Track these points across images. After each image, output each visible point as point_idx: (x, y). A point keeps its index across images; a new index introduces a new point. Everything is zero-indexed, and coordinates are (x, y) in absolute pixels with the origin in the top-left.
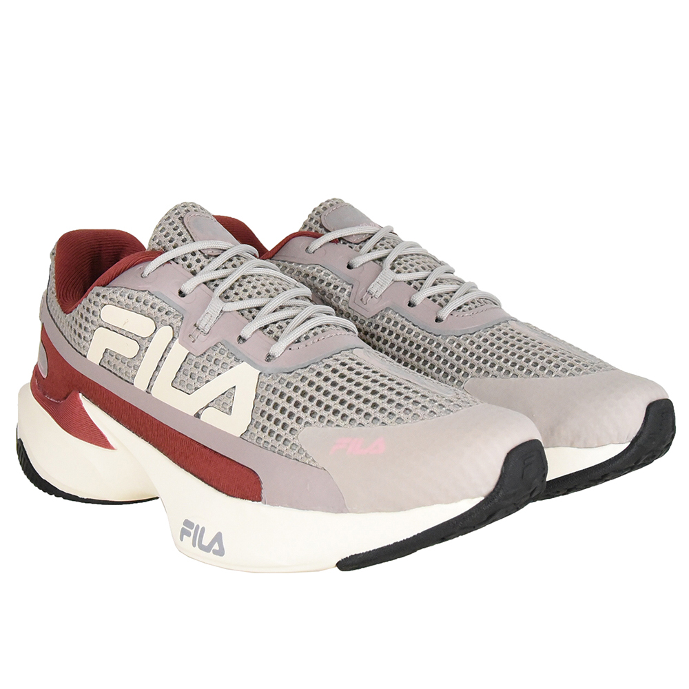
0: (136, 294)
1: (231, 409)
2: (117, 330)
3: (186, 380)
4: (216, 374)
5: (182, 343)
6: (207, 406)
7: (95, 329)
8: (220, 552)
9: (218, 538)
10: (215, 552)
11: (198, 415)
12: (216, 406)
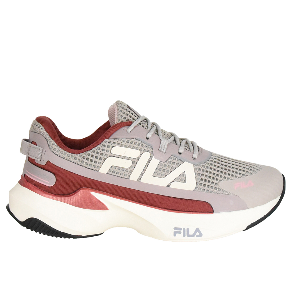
0: (130, 140)
1: (185, 181)
2: (120, 157)
3: (160, 172)
4: (174, 168)
5: (156, 158)
6: (173, 181)
7: (106, 158)
8: (201, 235)
9: (197, 230)
10: (197, 236)
11: (168, 186)
12: (177, 180)
